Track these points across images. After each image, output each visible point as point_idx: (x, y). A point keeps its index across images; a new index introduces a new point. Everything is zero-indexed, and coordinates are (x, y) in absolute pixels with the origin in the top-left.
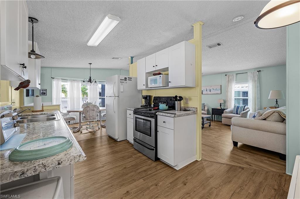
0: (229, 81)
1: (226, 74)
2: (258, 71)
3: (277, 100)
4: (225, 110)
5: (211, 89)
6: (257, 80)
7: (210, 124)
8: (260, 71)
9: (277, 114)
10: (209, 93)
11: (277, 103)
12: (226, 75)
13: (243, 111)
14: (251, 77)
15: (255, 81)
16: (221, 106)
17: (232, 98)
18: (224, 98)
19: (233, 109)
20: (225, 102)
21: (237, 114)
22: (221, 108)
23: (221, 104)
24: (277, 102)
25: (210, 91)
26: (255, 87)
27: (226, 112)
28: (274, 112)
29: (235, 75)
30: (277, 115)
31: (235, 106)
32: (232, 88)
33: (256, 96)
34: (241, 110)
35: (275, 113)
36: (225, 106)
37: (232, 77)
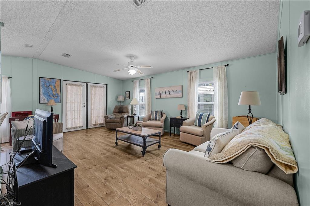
0: (191, 79)
1: (188, 70)
2: (225, 66)
3: (250, 106)
4: (185, 120)
5: (171, 91)
6: (224, 77)
7: (160, 144)
8: (228, 65)
9: (259, 152)
10: (168, 96)
11: (250, 112)
12: (188, 72)
13: (207, 122)
14: (217, 74)
15: (222, 79)
16: (181, 114)
17: (195, 103)
18: (185, 104)
19: (195, 119)
20: (186, 108)
21: (200, 126)
22: (182, 117)
23: (181, 111)
24: (250, 109)
25: (169, 94)
26: (223, 88)
27: (186, 123)
28: (252, 147)
29: (198, 71)
30: (260, 156)
31: (197, 115)
32: (195, 89)
33: (223, 101)
34: (204, 120)
35: (253, 151)
36: (186, 114)
37: (195, 74)
